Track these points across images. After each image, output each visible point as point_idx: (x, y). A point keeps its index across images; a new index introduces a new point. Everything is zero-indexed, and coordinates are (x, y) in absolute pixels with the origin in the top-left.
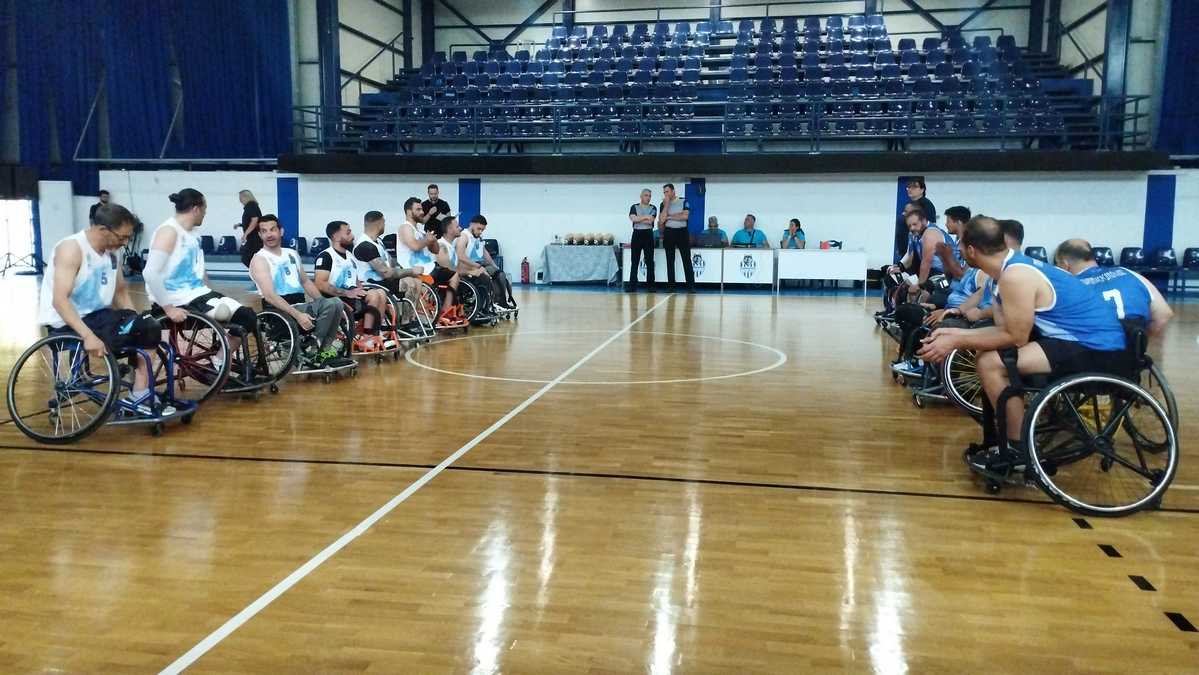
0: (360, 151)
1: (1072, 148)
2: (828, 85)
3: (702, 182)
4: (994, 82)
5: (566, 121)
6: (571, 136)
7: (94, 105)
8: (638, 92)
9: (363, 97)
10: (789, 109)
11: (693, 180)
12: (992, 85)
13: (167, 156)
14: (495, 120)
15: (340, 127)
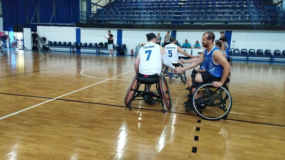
0: (95, 22)
1: (271, 24)
2: (210, 7)
3: (176, 31)
4: (253, 7)
5: (143, 16)
6: (144, 19)
7: (36, 10)
8: (162, 9)
9: (97, 9)
10: (198, 13)
11: (173, 31)
12: (252, 8)
13: (51, 22)
14: (127, 15)
15: (91, 16)
